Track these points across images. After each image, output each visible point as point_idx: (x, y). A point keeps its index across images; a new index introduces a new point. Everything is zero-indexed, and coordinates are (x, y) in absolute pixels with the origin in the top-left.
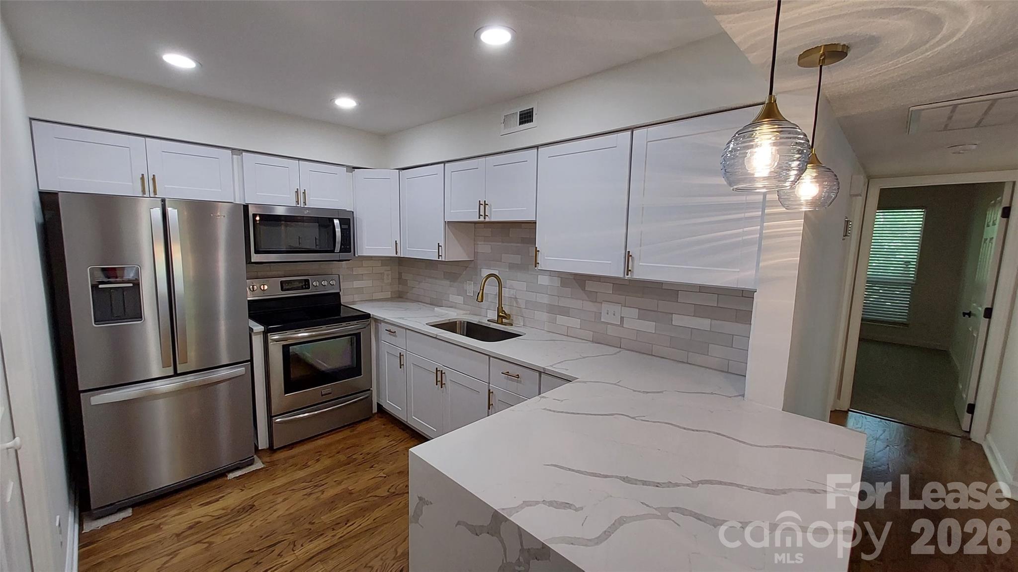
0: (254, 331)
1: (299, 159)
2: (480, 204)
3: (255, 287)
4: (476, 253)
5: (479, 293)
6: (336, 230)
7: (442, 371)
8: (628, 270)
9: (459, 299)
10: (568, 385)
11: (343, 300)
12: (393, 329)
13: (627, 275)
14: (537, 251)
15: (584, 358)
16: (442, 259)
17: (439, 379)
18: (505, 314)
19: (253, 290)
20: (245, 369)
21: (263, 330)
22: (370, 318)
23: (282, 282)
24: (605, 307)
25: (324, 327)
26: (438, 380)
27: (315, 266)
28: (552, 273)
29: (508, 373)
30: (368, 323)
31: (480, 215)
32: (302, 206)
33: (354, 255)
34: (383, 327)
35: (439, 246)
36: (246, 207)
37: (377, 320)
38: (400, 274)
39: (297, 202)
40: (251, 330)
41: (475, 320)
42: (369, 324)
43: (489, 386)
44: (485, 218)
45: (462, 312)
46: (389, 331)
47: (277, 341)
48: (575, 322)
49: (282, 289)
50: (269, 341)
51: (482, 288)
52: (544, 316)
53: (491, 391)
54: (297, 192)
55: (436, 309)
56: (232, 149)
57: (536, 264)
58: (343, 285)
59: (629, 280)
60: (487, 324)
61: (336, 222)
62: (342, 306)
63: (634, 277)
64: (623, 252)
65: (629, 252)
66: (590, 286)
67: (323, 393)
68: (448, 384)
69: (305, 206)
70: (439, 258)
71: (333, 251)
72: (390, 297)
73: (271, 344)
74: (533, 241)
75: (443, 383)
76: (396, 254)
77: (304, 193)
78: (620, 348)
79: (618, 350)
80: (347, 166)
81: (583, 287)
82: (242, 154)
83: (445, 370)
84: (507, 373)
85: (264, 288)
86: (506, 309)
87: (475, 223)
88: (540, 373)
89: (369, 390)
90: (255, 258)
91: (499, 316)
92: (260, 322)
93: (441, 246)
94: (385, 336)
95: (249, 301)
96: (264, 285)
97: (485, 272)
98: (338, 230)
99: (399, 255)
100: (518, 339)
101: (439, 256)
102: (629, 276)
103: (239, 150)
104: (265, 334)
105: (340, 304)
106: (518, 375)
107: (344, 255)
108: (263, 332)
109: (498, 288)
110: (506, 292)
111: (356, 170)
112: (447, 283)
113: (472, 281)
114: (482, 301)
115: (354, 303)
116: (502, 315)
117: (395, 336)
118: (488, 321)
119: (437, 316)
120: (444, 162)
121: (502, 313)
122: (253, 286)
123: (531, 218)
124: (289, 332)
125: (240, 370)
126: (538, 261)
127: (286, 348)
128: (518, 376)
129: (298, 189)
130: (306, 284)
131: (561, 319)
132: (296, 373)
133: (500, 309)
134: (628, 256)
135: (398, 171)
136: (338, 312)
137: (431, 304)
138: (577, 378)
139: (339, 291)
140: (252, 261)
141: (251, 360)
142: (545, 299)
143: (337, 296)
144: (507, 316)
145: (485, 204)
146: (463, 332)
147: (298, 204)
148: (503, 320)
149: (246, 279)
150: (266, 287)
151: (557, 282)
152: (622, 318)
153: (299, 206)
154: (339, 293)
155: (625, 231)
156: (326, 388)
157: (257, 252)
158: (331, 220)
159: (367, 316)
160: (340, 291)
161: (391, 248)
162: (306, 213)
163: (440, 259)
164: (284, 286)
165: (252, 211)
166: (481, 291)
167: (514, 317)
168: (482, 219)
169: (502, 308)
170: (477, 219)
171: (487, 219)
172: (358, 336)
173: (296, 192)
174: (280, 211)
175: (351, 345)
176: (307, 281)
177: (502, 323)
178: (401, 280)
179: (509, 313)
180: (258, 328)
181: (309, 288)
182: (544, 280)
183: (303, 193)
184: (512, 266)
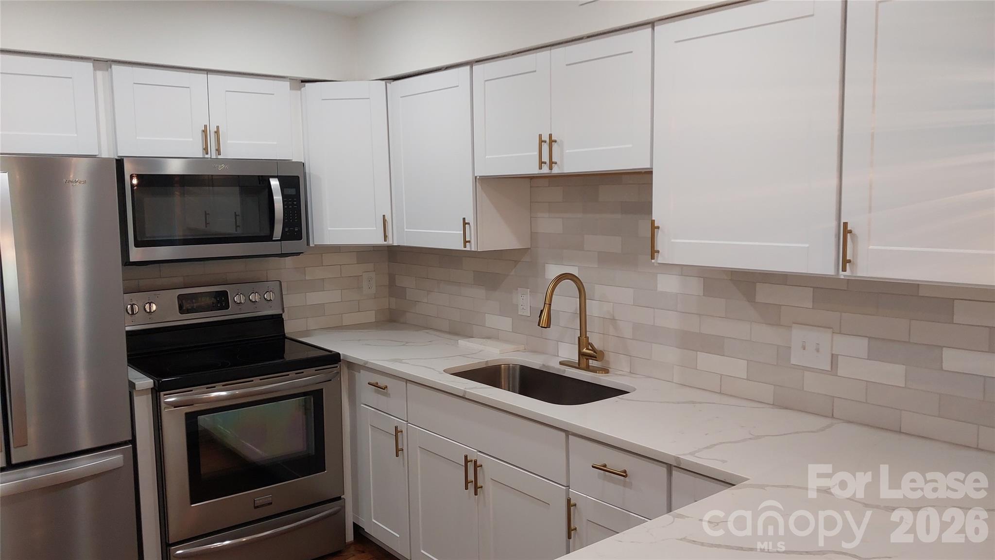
0: (137, 388)
1: (208, 71)
2: (541, 141)
3: (136, 308)
4: (533, 236)
5: (542, 311)
6: (275, 198)
7: (475, 462)
8: (846, 261)
9: (504, 323)
10: (728, 492)
11: (290, 328)
12: (382, 381)
13: (844, 270)
14: (654, 228)
15: (758, 437)
16: (472, 247)
17: (471, 477)
18: (594, 349)
19: (133, 313)
20: (124, 457)
21: (152, 385)
22: (340, 360)
23: (180, 297)
24: (798, 335)
25: (256, 380)
26: (469, 479)
27: (238, 265)
28: (684, 270)
29: (605, 466)
30: (335, 371)
31: (541, 163)
32: (214, 157)
33: (308, 244)
34: (363, 378)
35: (465, 223)
36: (120, 163)
37: (352, 366)
38: (392, 278)
39: (206, 150)
40: (132, 385)
41: (535, 362)
42: (338, 373)
43: (568, 492)
44: (551, 168)
45: (510, 347)
46: (376, 385)
47: (175, 405)
48: (736, 367)
49: (182, 310)
50: (163, 405)
51: (547, 302)
52: (670, 354)
53: (572, 502)
54: (205, 131)
55: (463, 343)
56: (95, 61)
57: (653, 252)
58: (289, 301)
59: (848, 281)
60: (559, 370)
61: (275, 183)
62: (286, 340)
63: (859, 274)
64: (833, 224)
65: (845, 224)
66: (764, 293)
67: (258, 503)
68: (489, 488)
69: (219, 157)
70: (465, 246)
71: (269, 238)
72: (374, 321)
73: (165, 412)
74: (645, 207)
75: (479, 485)
76: (385, 240)
77: (217, 132)
78: (833, 417)
79: (828, 421)
80: (292, 79)
81: (750, 296)
82: (111, 67)
83: (482, 459)
84: (603, 468)
85: (150, 309)
86: (595, 340)
87: (532, 178)
88: (670, 467)
89: (339, 498)
90: (137, 254)
91: (581, 354)
92: (147, 371)
93: (469, 224)
94: (367, 395)
95: (128, 332)
96: (150, 304)
97: (553, 271)
98: (278, 198)
99: (390, 242)
100: (622, 399)
101: (465, 242)
102: (848, 273)
103: (107, 61)
104: (156, 392)
105: (283, 337)
106: (625, 472)
107: (290, 246)
108: (152, 389)
109: (579, 299)
110: (593, 308)
111: (307, 84)
112: (479, 292)
113: (528, 288)
114: (548, 326)
115: (307, 333)
116: (588, 351)
117: (387, 395)
118: (561, 363)
119: (464, 356)
120: (470, 63)
121: (588, 349)
122: (132, 306)
123: (641, 163)
124: (196, 389)
125: (114, 459)
126: (659, 246)
127: (191, 419)
128: (624, 474)
129: (206, 126)
130: (221, 300)
131: (706, 361)
132: (209, 465)
133: (583, 341)
134: (844, 232)
135: (384, 82)
136: (280, 351)
137: (450, 333)
138: (748, 479)
139: (281, 313)
140: (132, 260)
141: (133, 441)
142: (670, 321)
143: (278, 320)
144: (596, 355)
145: (552, 141)
146: (514, 386)
147: (207, 153)
148: (590, 361)
149: (122, 292)
150: (154, 307)
151: (695, 286)
152: (834, 358)
153: (208, 156)
154: (281, 314)
155: (835, 182)
156: (261, 494)
157: (137, 244)
158: (264, 181)
159: (334, 358)
160: (284, 312)
161: (375, 229)
162: (222, 170)
163: (468, 248)
164: (185, 304)
165: (128, 169)
166: (547, 306)
167: (610, 357)
168: (545, 170)
169: (587, 338)
170: (534, 170)
171: (556, 170)
172: (316, 396)
173: (203, 131)
174: (175, 168)
175: (306, 414)
176: (224, 294)
177: (588, 368)
178: (393, 289)
179: (601, 349)
180: (144, 382)
181: (227, 307)
182: (668, 284)
183: (215, 132)
184: (605, 259)
